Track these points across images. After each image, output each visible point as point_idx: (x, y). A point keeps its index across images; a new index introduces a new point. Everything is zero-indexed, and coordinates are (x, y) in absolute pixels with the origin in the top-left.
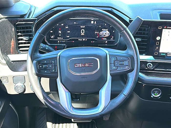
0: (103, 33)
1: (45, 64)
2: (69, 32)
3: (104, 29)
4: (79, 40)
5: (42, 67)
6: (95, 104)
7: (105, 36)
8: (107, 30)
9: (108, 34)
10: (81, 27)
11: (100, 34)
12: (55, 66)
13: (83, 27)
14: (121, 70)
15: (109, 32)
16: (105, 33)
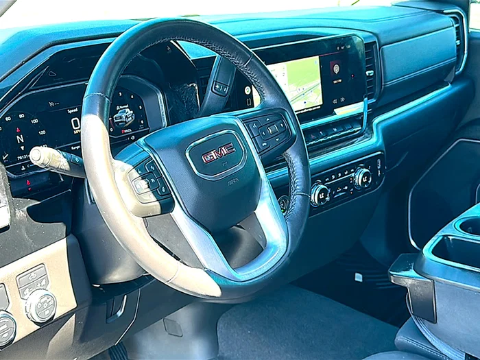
0: (121, 118)
2: (43, 132)
3: (121, 107)
4: (72, 148)
7: (126, 123)
8: (127, 106)
9: (131, 118)
10: (70, 112)
11: (116, 121)
12: (160, 177)
13: (72, 111)
15: (132, 112)
16: (124, 116)
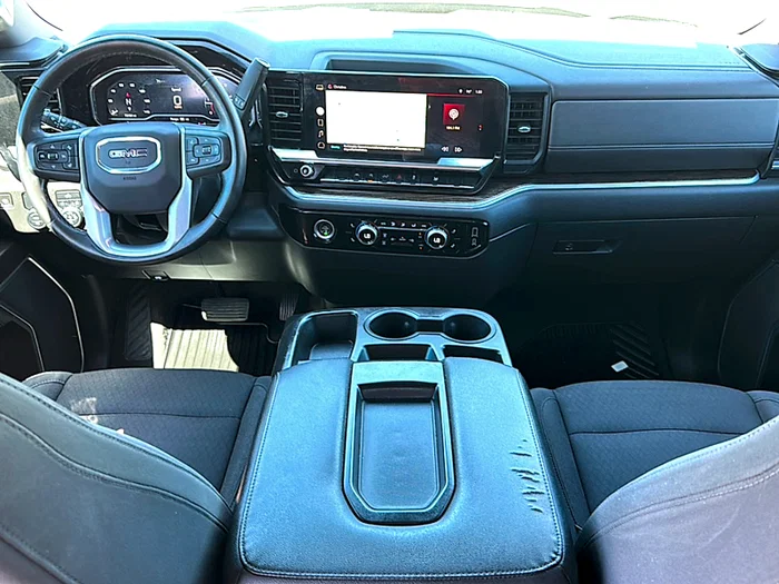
1: (51, 151)
2: (148, 101)
5: (46, 156)
6: (161, 236)
10: (173, 90)
12: (74, 155)
13: (176, 90)
14: (207, 163)
